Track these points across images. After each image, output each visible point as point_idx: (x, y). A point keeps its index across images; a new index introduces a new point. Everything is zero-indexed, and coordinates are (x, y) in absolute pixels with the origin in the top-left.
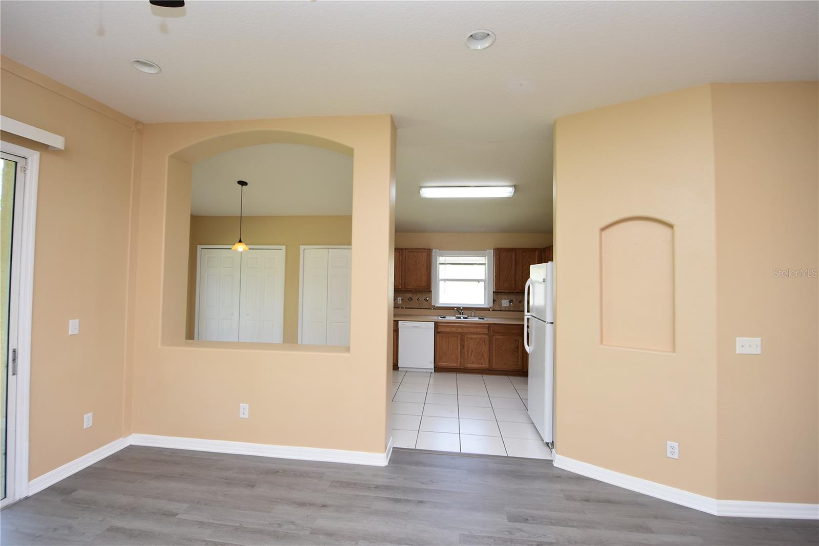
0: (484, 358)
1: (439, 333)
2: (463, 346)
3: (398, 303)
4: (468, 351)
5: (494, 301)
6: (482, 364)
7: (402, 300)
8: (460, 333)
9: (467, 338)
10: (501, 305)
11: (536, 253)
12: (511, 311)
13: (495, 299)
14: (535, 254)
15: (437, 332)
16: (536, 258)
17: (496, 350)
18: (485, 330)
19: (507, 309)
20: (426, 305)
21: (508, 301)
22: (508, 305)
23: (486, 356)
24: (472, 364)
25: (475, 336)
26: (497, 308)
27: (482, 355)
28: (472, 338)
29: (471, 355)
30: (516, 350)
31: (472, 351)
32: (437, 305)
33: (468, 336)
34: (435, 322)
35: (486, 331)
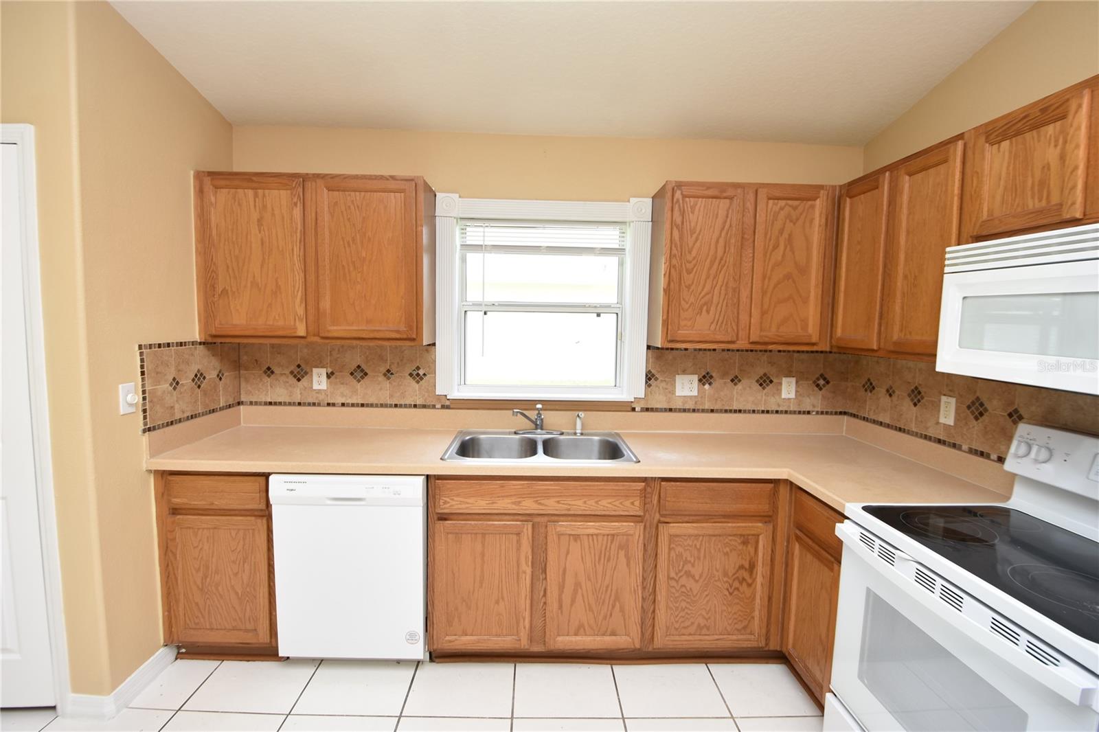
0: (622, 610)
1: (443, 518)
2: (540, 566)
3: (316, 387)
4: (561, 588)
5: (649, 377)
6: (613, 634)
7: (329, 376)
8: (528, 517)
9: (560, 535)
10: (673, 392)
11: (818, 202)
12: (703, 411)
13: (653, 371)
14: (813, 207)
15: (435, 517)
16: (817, 222)
17: (669, 578)
18: (627, 503)
19: (690, 405)
20: (413, 393)
21: (695, 378)
22: (695, 393)
23: (632, 604)
24: (576, 634)
25: (592, 527)
26: (659, 401)
27: (617, 598)
28: (576, 537)
29: (573, 601)
30: (746, 575)
31: (578, 585)
32: (456, 393)
33: (564, 526)
34: (428, 476)
35: (633, 506)
